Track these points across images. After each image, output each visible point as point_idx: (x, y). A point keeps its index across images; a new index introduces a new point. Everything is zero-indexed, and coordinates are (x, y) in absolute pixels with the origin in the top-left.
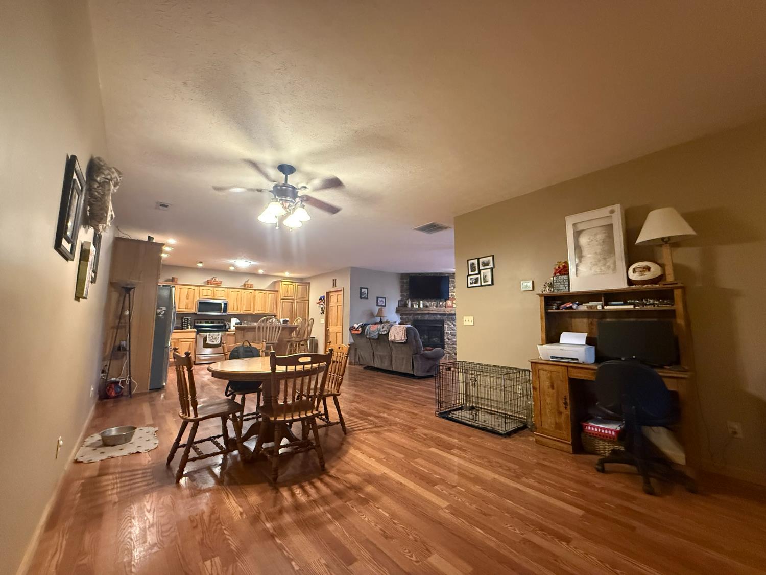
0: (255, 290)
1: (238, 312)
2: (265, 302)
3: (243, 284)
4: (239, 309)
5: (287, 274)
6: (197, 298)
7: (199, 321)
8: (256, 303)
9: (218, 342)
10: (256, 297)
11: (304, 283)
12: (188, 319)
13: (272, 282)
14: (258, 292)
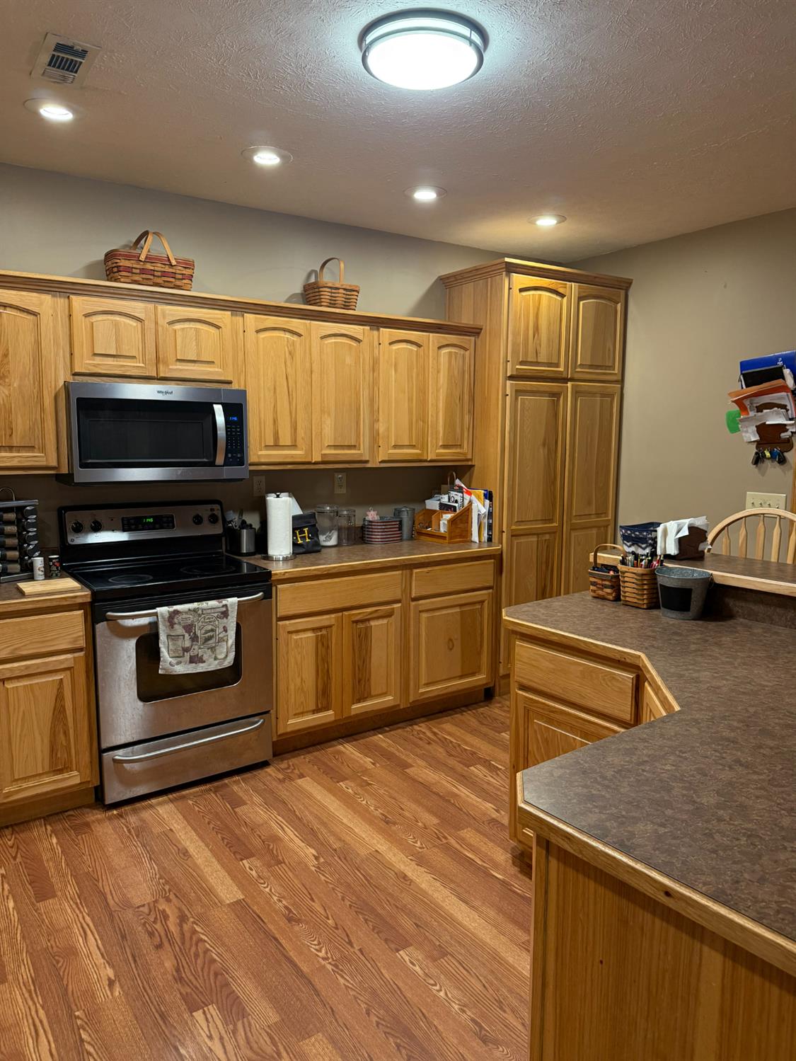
1: (298, 454)
3: (298, 289)
4: (302, 437)
6: (62, 377)
7: (86, 517)
8: (382, 402)
9: (223, 657)
10: (383, 366)
12: (20, 510)
13: (434, 276)
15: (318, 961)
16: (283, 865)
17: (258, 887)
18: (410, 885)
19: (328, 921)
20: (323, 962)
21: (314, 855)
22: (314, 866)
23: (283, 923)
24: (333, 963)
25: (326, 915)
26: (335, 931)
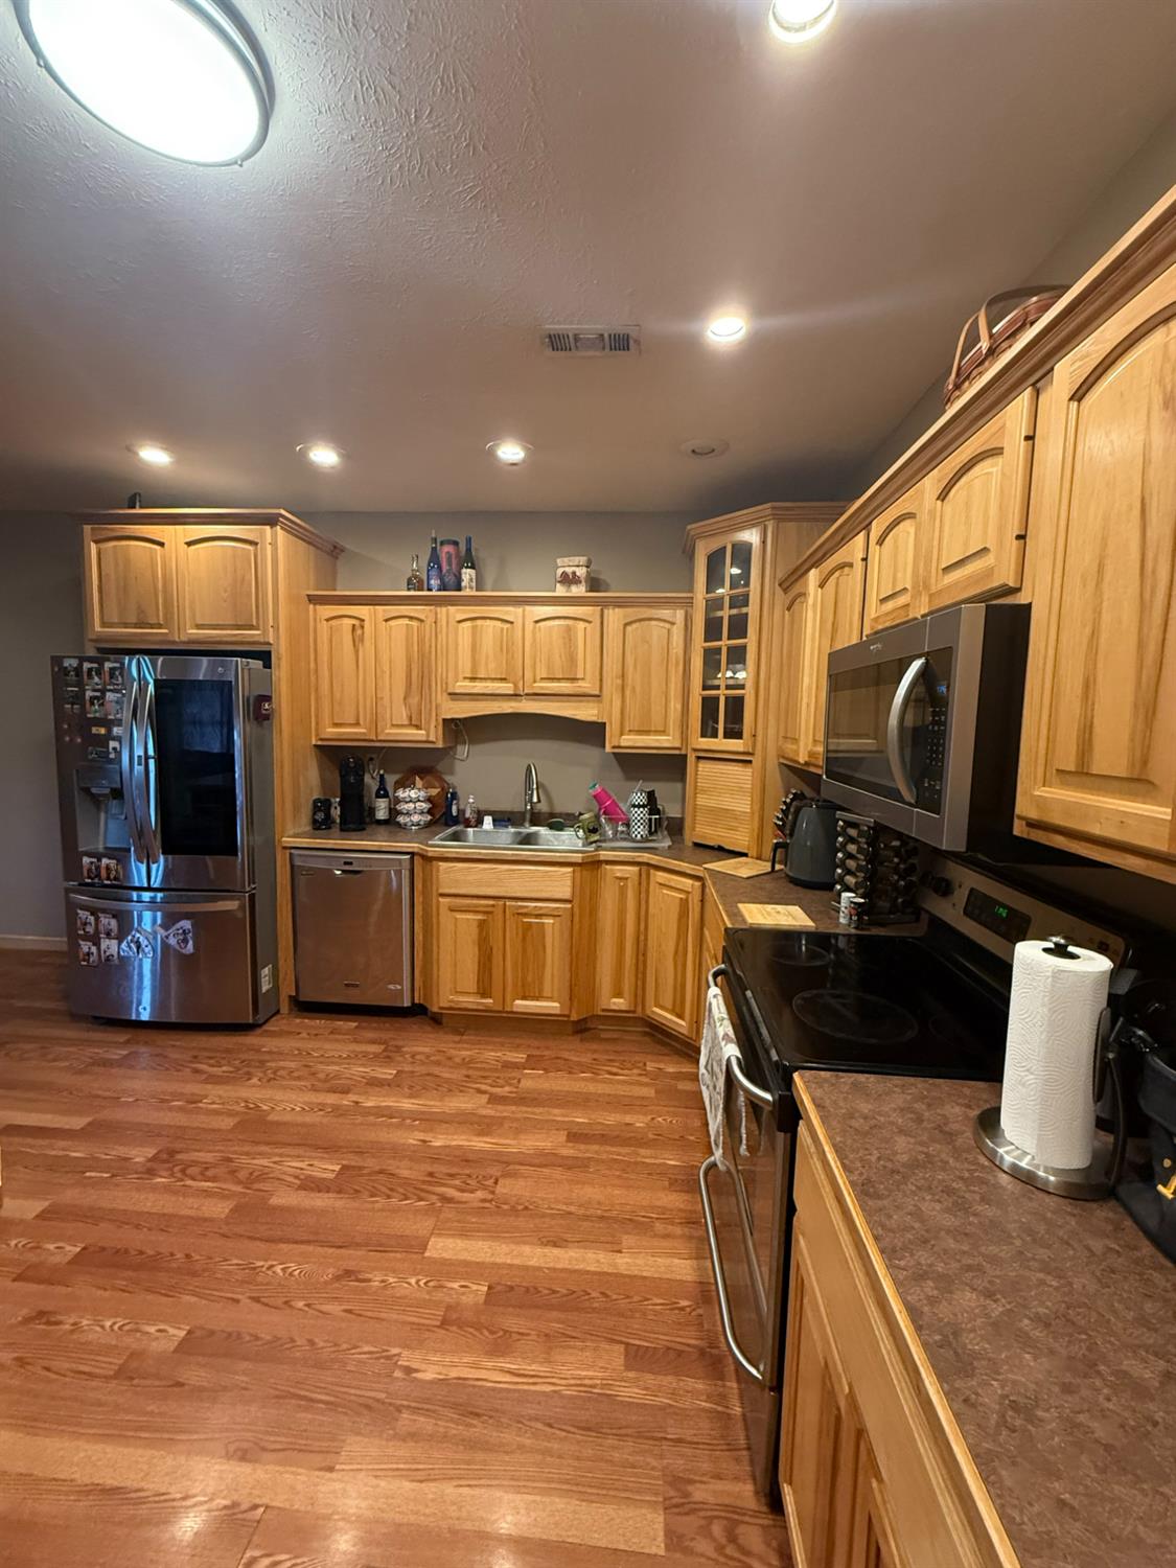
15: (275, 1260)
16: (438, 1323)
17: (427, 1276)
18: (226, 1446)
19: (304, 1303)
20: (270, 1263)
21: (417, 1371)
22: (399, 1355)
23: (351, 1265)
24: (258, 1270)
25: (314, 1306)
26: (285, 1299)
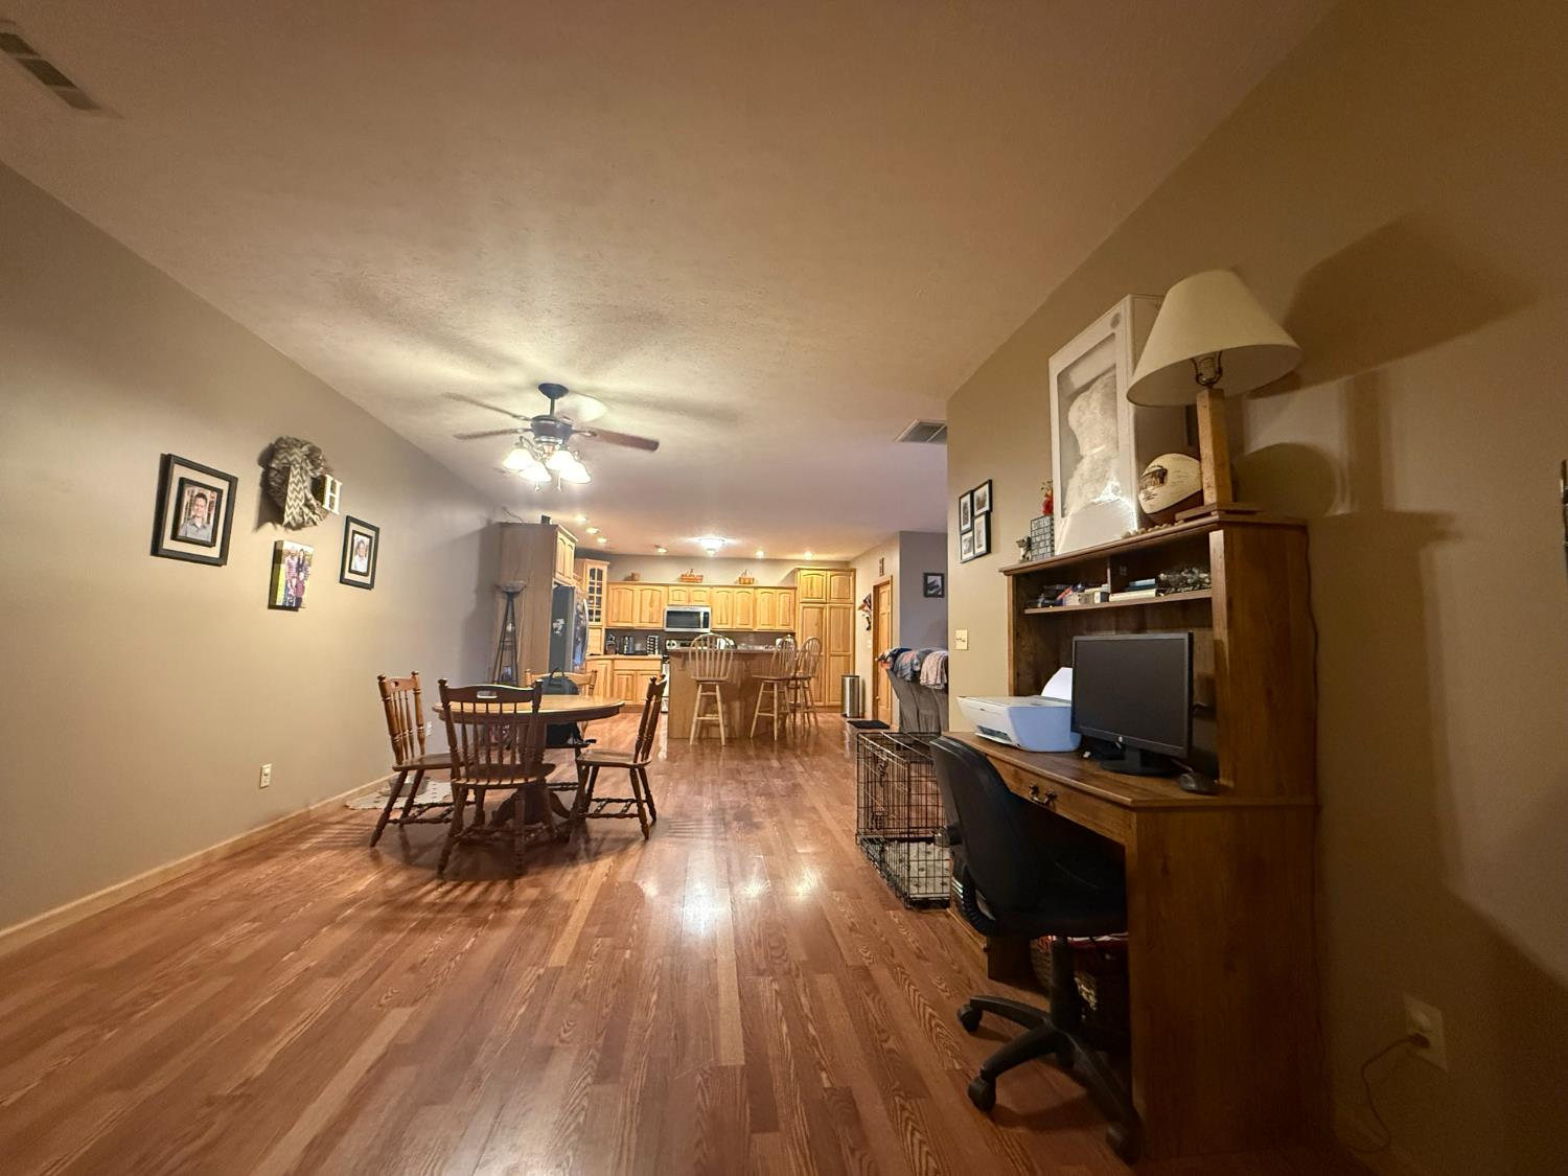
0: (756, 588)
1: (730, 626)
2: (774, 609)
3: (737, 578)
4: (730, 621)
5: (808, 556)
6: (666, 606)
8: (758, 611)
11: (846, 569)
12: (654, 638)
13: (789, 571)
14: (760, 590)
